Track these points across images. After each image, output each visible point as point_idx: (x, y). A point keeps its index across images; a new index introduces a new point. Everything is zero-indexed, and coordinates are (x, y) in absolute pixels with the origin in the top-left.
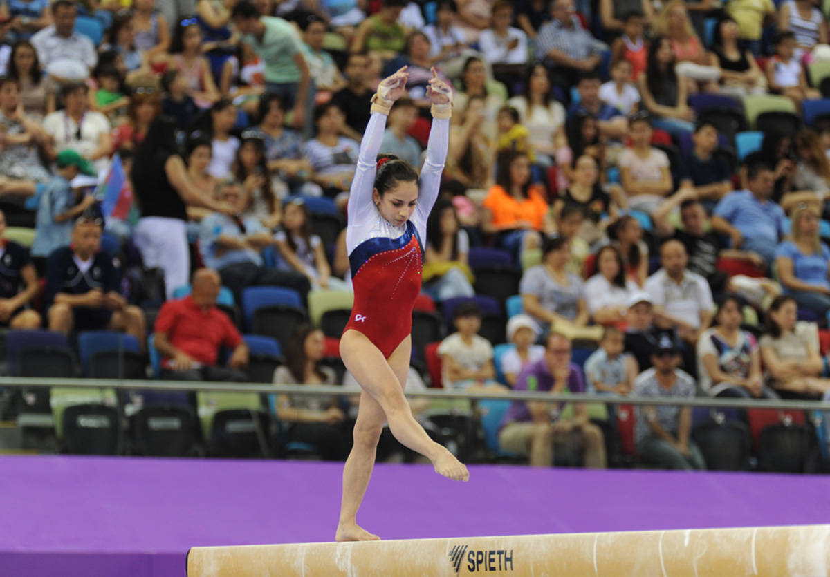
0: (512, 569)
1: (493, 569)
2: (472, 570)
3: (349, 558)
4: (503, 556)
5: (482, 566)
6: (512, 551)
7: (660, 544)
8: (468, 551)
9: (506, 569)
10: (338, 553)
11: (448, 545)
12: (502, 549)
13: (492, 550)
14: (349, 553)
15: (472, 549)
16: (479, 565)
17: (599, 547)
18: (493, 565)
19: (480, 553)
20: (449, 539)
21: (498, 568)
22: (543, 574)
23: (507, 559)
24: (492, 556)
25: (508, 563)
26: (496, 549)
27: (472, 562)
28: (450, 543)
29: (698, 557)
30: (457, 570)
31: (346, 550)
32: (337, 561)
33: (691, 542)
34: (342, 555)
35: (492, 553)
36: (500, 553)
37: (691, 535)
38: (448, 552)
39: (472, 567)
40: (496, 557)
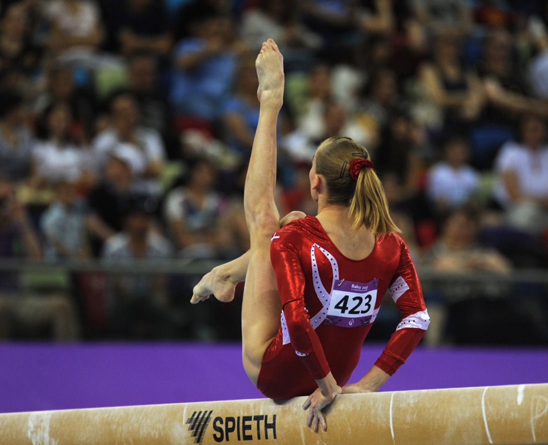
0: (275, 437)
1: (249, 438)
2: (219, 440)
3: (47, 430)
4: (262, 422)
5: (233, 435)
6: (275, 416)
7: (483, 403)
8: (213, 417)
9: (267, 438)
10: (31, 425)
11: (185, 411)
12: (261, 414)
13: (246, 415)
14: (46, 425)
15: (220, 415)
16: (230, 434)
17: (397, 409)
18: (248, 433)
19: (232, 419)
20: (186, 405)
21: (255, 436)
22: (318, 442)
23: (267, 426)
24: (247, 423)
25: (270, 431)
26: (253, 414)
27: (220, 430)
28: (187, 409)
29: (537, 416)
30: (198, 441)
31: (42, 421)
32: (29, 434)
33: (527, 399)
34: (37, 427)
35: (248, 418)
36: (258, 418)
37: (525, 391)
38: (185, 420)
39: (218, 435)
40: (253, 423)
